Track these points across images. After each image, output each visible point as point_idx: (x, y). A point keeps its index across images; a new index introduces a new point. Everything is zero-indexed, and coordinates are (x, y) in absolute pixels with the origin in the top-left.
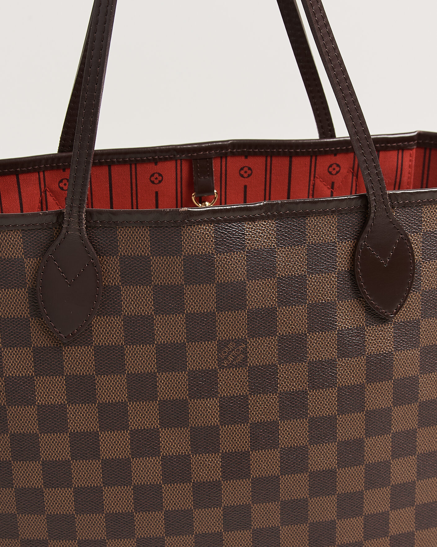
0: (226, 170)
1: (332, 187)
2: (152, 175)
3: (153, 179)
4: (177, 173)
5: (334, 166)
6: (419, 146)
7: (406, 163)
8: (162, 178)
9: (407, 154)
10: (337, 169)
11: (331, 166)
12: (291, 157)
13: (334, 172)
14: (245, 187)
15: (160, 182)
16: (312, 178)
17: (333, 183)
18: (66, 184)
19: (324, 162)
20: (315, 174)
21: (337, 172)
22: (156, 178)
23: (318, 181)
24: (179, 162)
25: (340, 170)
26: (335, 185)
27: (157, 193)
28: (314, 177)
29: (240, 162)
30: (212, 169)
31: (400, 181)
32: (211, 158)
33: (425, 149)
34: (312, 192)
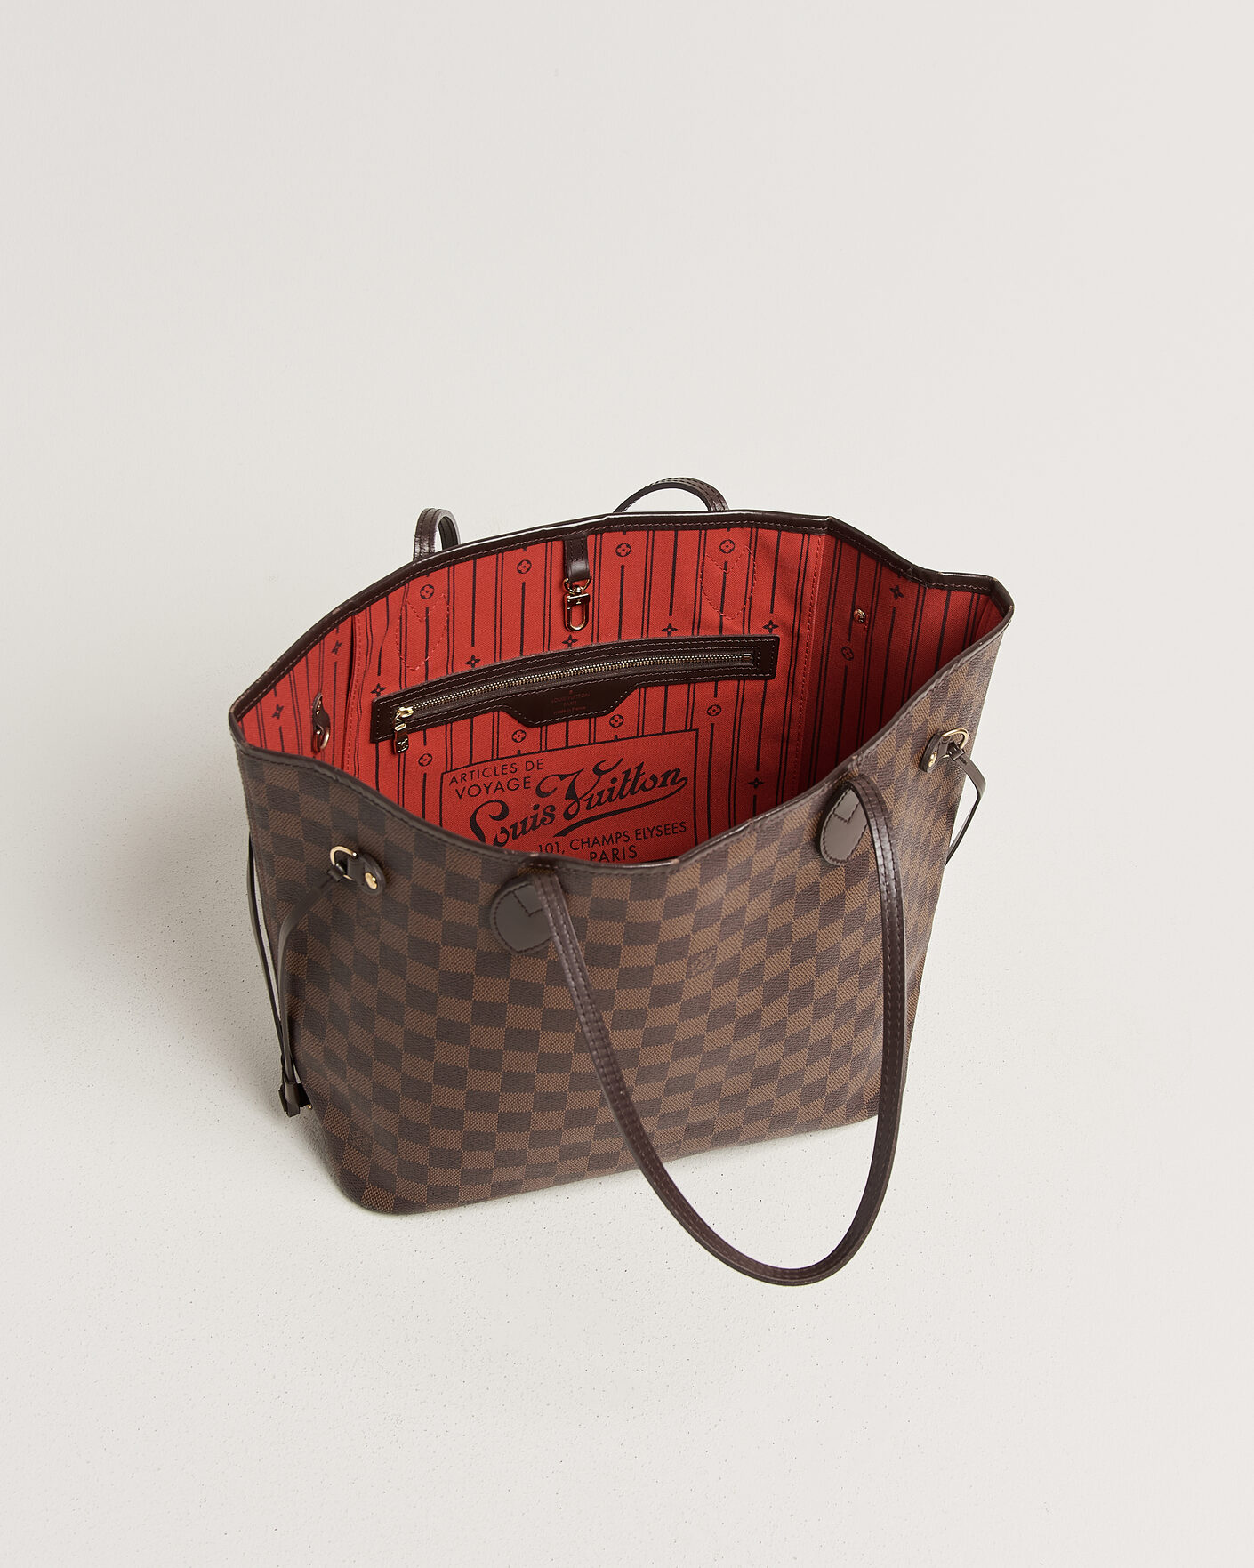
0: (601, 549)
1: (726, 568)
2: (520, 564)
3: (520, 568)
4: (546, 557)
5: (727, 543)
6: (829, 533)
7: (813, 552)
8: (531, 564)
9: (814, 539)
10: (731, 546)
11: (723, 543)
12: (674, 532)
13: (727, 550)
14: (623, 567)
16: (701, 557)
17: (726, 563)
18: (428, 592)
19: (716, 536)
20: (704, 553)
21: (731, 551)
22: (525, 566)
23: (708, 560)
24: (549, 544)
25: (734, 548)
26: (729, 565)
27: (523, 584)
28: (704, 555)
29: (617, 538)
30: (587, 549)
31: (805, 569)
32: (586, 537)
33: (837, 539)
34: (701, 573)
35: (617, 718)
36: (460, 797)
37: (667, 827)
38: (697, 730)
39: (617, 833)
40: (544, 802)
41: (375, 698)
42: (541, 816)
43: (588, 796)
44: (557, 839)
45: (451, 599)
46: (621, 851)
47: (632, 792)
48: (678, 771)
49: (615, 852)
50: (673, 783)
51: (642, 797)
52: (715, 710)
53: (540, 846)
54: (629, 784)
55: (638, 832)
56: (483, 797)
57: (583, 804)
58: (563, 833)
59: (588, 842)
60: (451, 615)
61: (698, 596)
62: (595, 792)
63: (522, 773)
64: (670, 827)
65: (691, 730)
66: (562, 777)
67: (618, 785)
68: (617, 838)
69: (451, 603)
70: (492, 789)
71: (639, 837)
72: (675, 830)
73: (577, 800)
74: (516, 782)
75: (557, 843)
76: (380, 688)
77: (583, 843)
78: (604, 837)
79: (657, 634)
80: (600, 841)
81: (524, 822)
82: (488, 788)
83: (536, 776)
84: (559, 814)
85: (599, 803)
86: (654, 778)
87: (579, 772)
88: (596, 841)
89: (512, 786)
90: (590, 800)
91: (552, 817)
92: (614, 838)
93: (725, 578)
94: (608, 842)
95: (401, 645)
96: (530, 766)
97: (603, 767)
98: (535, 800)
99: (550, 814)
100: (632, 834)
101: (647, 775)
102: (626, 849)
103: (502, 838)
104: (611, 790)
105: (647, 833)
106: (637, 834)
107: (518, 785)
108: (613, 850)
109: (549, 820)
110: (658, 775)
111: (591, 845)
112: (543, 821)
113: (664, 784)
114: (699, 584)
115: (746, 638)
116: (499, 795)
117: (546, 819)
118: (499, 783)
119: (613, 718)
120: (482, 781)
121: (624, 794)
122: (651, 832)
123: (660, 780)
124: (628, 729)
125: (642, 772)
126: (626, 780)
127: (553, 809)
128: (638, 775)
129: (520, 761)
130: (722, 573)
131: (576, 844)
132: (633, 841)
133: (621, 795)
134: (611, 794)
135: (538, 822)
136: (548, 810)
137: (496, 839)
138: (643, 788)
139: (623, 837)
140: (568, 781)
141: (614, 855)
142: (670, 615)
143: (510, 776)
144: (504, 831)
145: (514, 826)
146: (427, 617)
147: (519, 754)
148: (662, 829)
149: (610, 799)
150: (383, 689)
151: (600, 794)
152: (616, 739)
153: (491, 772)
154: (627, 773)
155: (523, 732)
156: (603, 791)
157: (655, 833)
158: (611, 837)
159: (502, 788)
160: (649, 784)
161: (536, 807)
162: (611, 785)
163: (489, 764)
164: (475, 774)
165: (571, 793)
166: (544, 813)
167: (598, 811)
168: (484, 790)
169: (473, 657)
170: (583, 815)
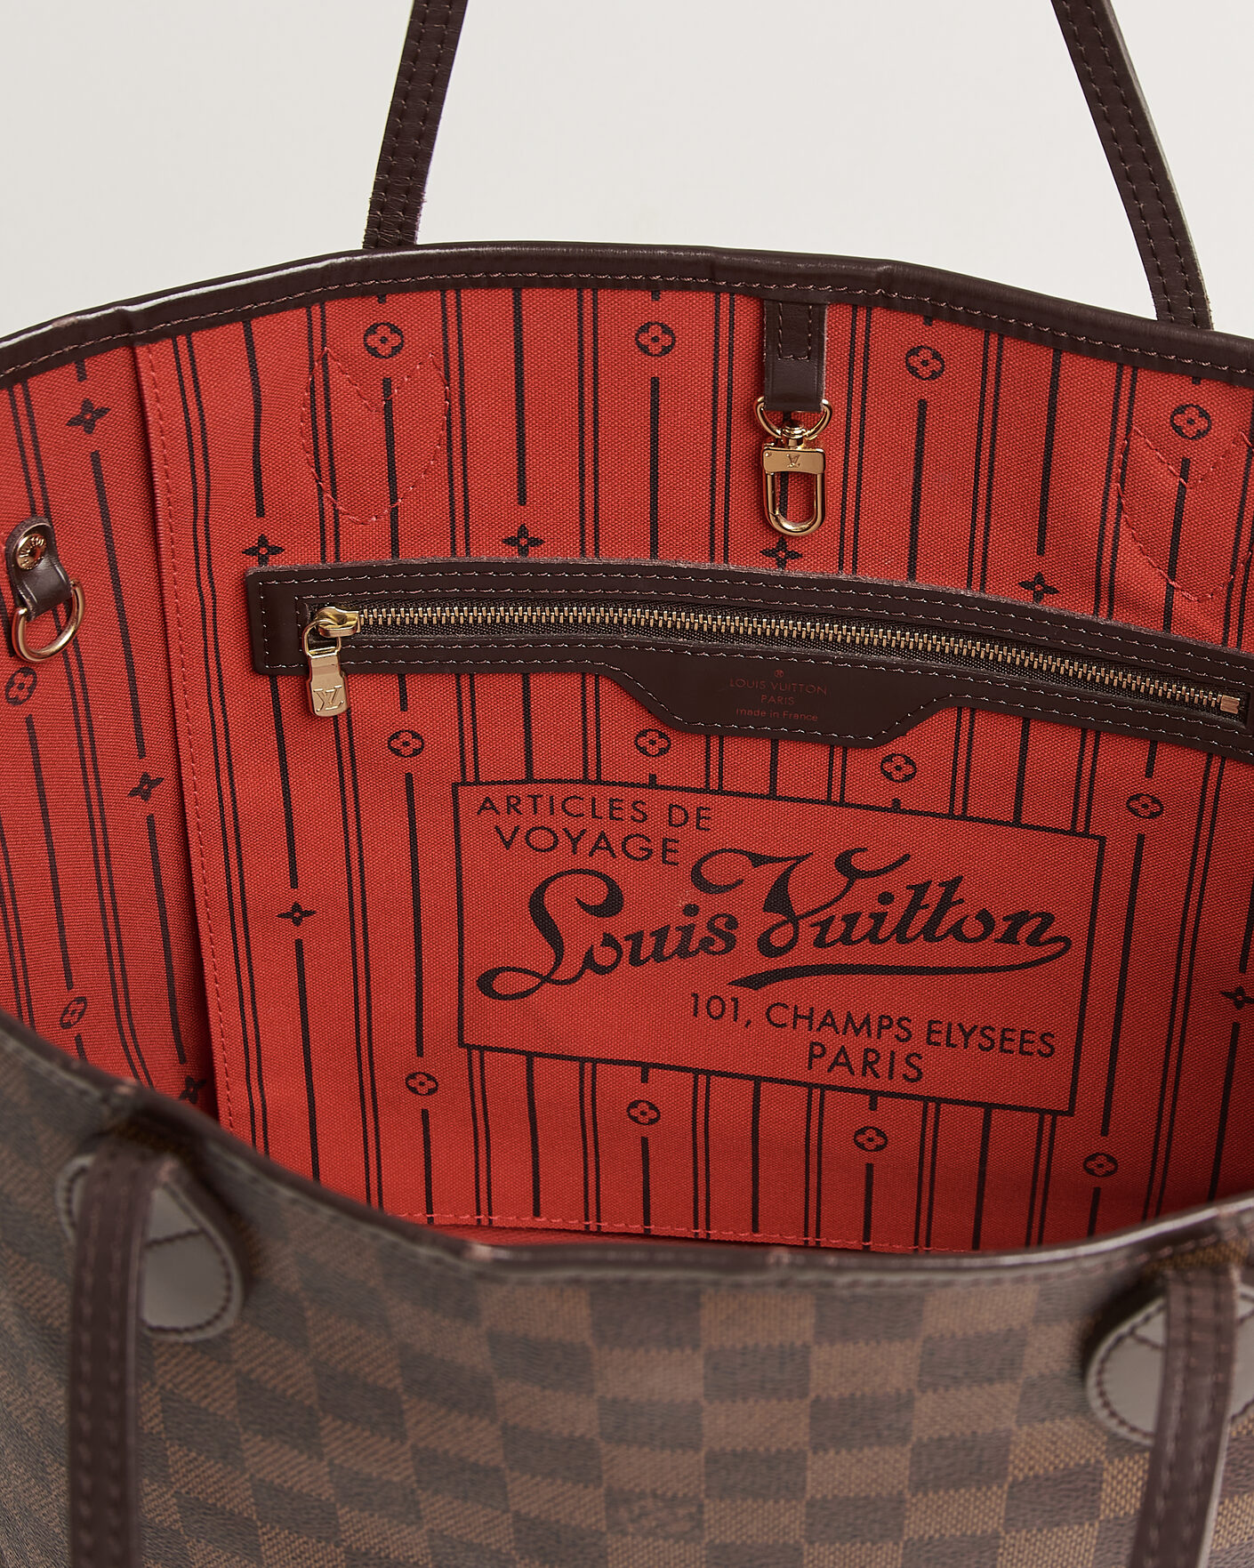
0: (867, 346)
1: (1184, 473)
2: (644, 329)
3: (644, 339)
4: (717, 332)
5: (1192, 413)
8: (674, 339)
10: (1201, 424)
11: (1180, 410)
12: (1058, 352)
13: (1190, 431)
14: (923, 405)
15: (666, 350)
16: (1121, 432)
17: (1186, 463)
18: (386, 339)
19: (1159, 393)
20: (1129, 422)
21: (1201, 434)
22: (655, 339)
23: (1138, 443)
24: (725, 298)
25: (1209, 429)
26: (1193, 468)
27: (655, 382)
28: (1129, 429)
29: (910, 329)
30: (823, 337)
32: (822, 306)
34: (1120, 470)
35: (900, 761)
36: (508, 845)
37: (1009, 1035)
38: (1102, 840)
39: (882, 1017)
40: (710, 905)
41: (254, 567)
42: (701, 932)
43: (822, 916)
44: (739, 992)
45: (453, 369)
46: (885, 1057)
47: (929, 933)
48: (1048, 919)
49: (871, 1057)
50: (1033, 940)
51: (949, 952)
52: (1145, 806)
53: (695, 996)
54: (922, 918)
55: (935, 1027)
56: (562, 858)
57: (808, 933)
58: (754, 982)
59: (810, 1018)
60: (457, 410)
61: (1110, 526)
62: (838, 911)
63: (657, 827)
64: (1017, 1038)
65: (1085, 835)
66: (757, 860)
67: (895, 911)
68: (881, 1027)
69: (455, 382)
70: (585, 845)
71: (934, 1038)
72: (1027, 1047)
73: (794, 920)
74: (645, 844)
75: (735, 1000)
76: (263, 548)
77: (796, 1016)
78: (849, 1016)
79: (1005, 592)
80: (840, 1024)
81: (661, 935)
82: (575, 841)
83: (691, 843)
84: (747, 936)
85: (846, 939)
86: (985, 917)
87: (799, 859)
88: (829, 1020)
89: (633, 847)
90: (825, 925)
91: (730, 942)
92: (874, 1027)
93: (1181, 497)
94: (857, 1032)
95: (316, 454)
96: (678, 816)
97: (858, 862)
98: (690, 895)
99: (725, 930)
100: (919, 1029)
101: (970, 909)
102: (900, 1058)
103: (605, 956)
104: (879, 918)
105: (957, 1037)
106: (930, 1031)
107: (650, 852)
108: (867, 1051)
109: (719, 944)
110: (998, 913)
111: (816, 1025)
112: (706, 944)
113: (1009, 937)
114: (1113, 497)
115: (1228, 657)
116: (600, 861)
117: (712, 942)
118: (602, 836)
119: (889, 759)
120: (560, 822)
121: (910, 934)
122: (967, 1036)
123: (1001, 927)
124: (929, 790)
125: (955, 898)
126: (915, 906)
127: (732, 923)
128: (945, 904)
129: (657, 802)
130: (1173, 484)
131: (778, 1015)
132: (918, 1043)
133: (900, 933)
134: (877, 928)
135: (694, 945)
136: (720, 923)
137: (590, 953)
138: (956, 932)
139: (896, 1030)
140: (771, 873)
141: (867, 1064)
142: (1041, 551)
143: (631, 827)
144: (609, 941)
145: (637, 938)
146: (389, 402)
147: (653, 783)
148: (996, 1036)
149: (872, 936)
150: (276, 550)
151: (851, 920)
152: (896, 807)
153: (585, 807)
154: (920, 890)
155: (662, 735)
156: (857, 915)
157: (976, 1039)
158: (867, 1021)
159: (609, 848)
160: (973, 928)
161: (691, 910)
162: (880, 908)
163: (578, 789)
164: (543, 805)
165: (778, 899)
166: (710, 926)
167: (841, 954)
168: (564, 841)
169: (523, 531)
170: (805, 954)
